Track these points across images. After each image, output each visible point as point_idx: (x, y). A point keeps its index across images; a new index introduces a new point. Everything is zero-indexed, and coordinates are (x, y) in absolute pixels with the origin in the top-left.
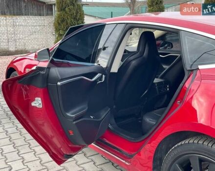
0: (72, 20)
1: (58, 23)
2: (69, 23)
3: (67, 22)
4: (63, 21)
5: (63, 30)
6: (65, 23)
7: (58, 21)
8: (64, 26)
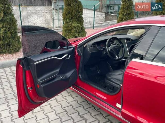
0: (75, 12)
1: (66, 14)
2: (73, 15)
3: (72, 14)
4: (69, 13)
5: (69, 19)
6: (70, 14)
7: (66, 13)
8: (70, 16)
